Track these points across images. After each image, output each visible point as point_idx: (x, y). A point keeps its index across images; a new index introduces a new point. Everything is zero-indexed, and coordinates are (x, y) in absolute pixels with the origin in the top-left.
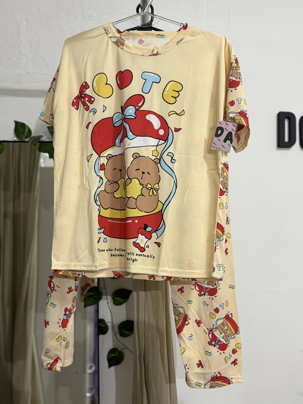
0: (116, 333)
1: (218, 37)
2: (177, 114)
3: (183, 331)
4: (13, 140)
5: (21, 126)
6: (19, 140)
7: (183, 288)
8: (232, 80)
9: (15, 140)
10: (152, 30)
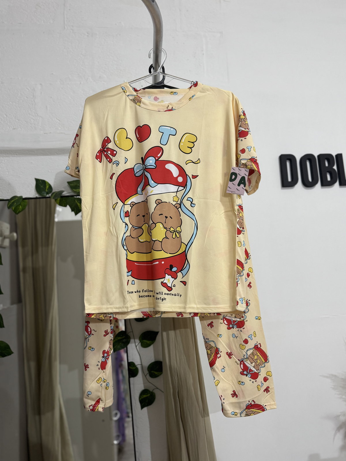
0: (146, 375)
1: (225, 93)
2: (193, 162)
3: (216, 364)
4: (35, 197)
5: (41, 183)
6: (41, 197)
7: (212, 322)
8: (241, 130)
9: (36, 196)
10: (165, 88)
